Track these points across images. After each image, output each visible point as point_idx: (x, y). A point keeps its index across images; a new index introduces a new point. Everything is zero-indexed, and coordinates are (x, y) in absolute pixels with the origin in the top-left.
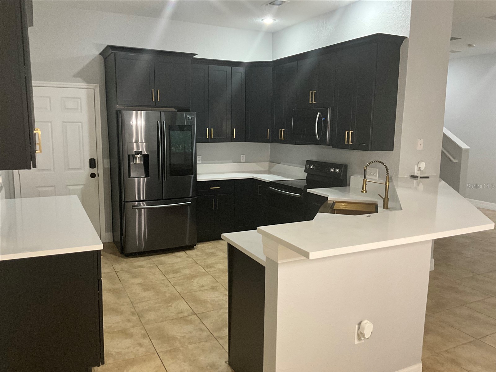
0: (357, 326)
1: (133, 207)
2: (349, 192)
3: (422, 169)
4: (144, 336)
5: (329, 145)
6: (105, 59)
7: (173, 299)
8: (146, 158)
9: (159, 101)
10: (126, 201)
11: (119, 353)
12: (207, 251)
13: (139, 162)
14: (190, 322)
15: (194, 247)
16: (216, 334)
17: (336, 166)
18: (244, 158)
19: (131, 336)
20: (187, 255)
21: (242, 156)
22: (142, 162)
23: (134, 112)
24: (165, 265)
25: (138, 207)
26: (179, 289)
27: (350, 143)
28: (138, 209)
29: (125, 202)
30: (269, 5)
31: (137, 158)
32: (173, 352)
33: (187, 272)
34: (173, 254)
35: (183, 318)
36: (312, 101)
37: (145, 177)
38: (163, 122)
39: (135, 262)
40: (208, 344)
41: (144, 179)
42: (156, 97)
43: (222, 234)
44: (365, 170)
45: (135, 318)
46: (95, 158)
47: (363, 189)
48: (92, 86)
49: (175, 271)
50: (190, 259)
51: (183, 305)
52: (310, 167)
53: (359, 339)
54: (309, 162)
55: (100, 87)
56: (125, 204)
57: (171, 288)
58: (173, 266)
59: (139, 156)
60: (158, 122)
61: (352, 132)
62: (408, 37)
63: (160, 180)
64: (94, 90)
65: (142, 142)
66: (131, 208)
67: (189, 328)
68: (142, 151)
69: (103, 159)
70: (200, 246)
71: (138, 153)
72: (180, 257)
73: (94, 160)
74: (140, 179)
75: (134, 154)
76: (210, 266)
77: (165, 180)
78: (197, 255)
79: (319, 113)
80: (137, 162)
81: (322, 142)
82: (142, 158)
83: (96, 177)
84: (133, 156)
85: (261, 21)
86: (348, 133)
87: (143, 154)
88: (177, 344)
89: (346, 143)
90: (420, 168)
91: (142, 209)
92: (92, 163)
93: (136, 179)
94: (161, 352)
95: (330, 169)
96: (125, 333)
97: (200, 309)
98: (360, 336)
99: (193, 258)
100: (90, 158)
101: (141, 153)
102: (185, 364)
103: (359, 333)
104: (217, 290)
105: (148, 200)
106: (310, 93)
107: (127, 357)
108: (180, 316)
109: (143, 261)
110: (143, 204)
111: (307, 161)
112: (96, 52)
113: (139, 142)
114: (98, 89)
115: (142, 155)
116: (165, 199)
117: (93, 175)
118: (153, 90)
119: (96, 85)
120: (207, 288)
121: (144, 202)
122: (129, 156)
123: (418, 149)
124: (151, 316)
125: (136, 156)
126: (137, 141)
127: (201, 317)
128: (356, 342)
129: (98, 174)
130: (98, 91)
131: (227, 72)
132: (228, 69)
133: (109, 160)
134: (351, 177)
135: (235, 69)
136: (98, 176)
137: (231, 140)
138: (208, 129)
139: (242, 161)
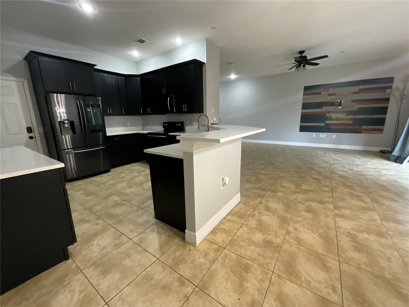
0: (222, 181)
2: (185, 133)
3: (215, 121)
4: (98, 219)
5: (175, 113)
6: (29, 63)
7: (108, 197)
8: (72, 123)
9: (75, 90)
10: (60, 149)
11: (83, 233)
12: (118, 171)
13: (67, 126)
14: (124, 205)
15: (110, 171)
16: (141, 207)
17: (179, 123)
19: (88, 221)
20: (107, 175)
21: (128, 123)
22: (70, 126)
23: (55, 94)
24: (95, 182)
25: (71, 152)
26: (109, 191)
27: (186, 110)
28: (71, 153)
30: (137, 42)
32: (120, 222)
33: (111, 182)
34: (99, 176)
35: (119, 204)
36: (164, 92)
38: (81, 102)
39: (75, 184)
40: (139, 213)
42: (73, 87)
43: (144, 150)
44: (198, 119)
45: (86, 211)
46: (31, 126)
47: (198, 128)
48: (22, 80)
49: (104, 183)
50: (110, 177)
51: (116, 198)
52: (165, 125)
53: (223, 186)
54: (164, 123)
56: (61, 151)
57: (104, 191)
58: (101, 181)
59: (66, 122)
60: (77, 102)
61: (186, 106)
62: (206, 63)
64: (23, 83)
67: (124, 208)
68: (68, 119)
69: (38, 126)
70: (113, 170)
71: (66, 120)
72: (103, 177)
73: (31, 128)
75: (63, 121)
76: (123, 177)
77: (87, 136)
78: (113, 174)
79: (169, 98)
80: (65, 125)
81: (172, 112)
82: (69, 123)
83: (33, 139)
84: (62, 122)
85: (131, 53)
86: (185, 106)
87: (69, 121)
88: (121, 217)
89: (184, 110)
90: (214, 120)
92: (29, 130)
94: (113, 224)
95: (176, 125)
96: (84, 221)
97: (127, 198)
98: (224, 184)
100: (27, 126)
102: (131, 225)
103: (223, 183)
104: (132, 187)
105: (74, 148)
106: (163, 89)
107: (90, 234)
108: (117, 203)
109: (80, 182)
112: (20, 57)
114: (26, 82)
116: (88, 146)
117: (31, 138)
118: (70, 83)
119: (24, 79)
120: (126, 187)
121: (71, 149)
122: (59, 122)
123: (212, 112)
124: (98, 207)
127: (129, 201)
128: (222, 188)
129: (35, 137)
130: (26, 83)
131: (115, 78)
132: (115, 77)
133: (42, 128)
134: (186, 127)
135: (119, 77)
136: (35, 138)
137: (122, 115)
138: (108, 108)
139: (128, 126)
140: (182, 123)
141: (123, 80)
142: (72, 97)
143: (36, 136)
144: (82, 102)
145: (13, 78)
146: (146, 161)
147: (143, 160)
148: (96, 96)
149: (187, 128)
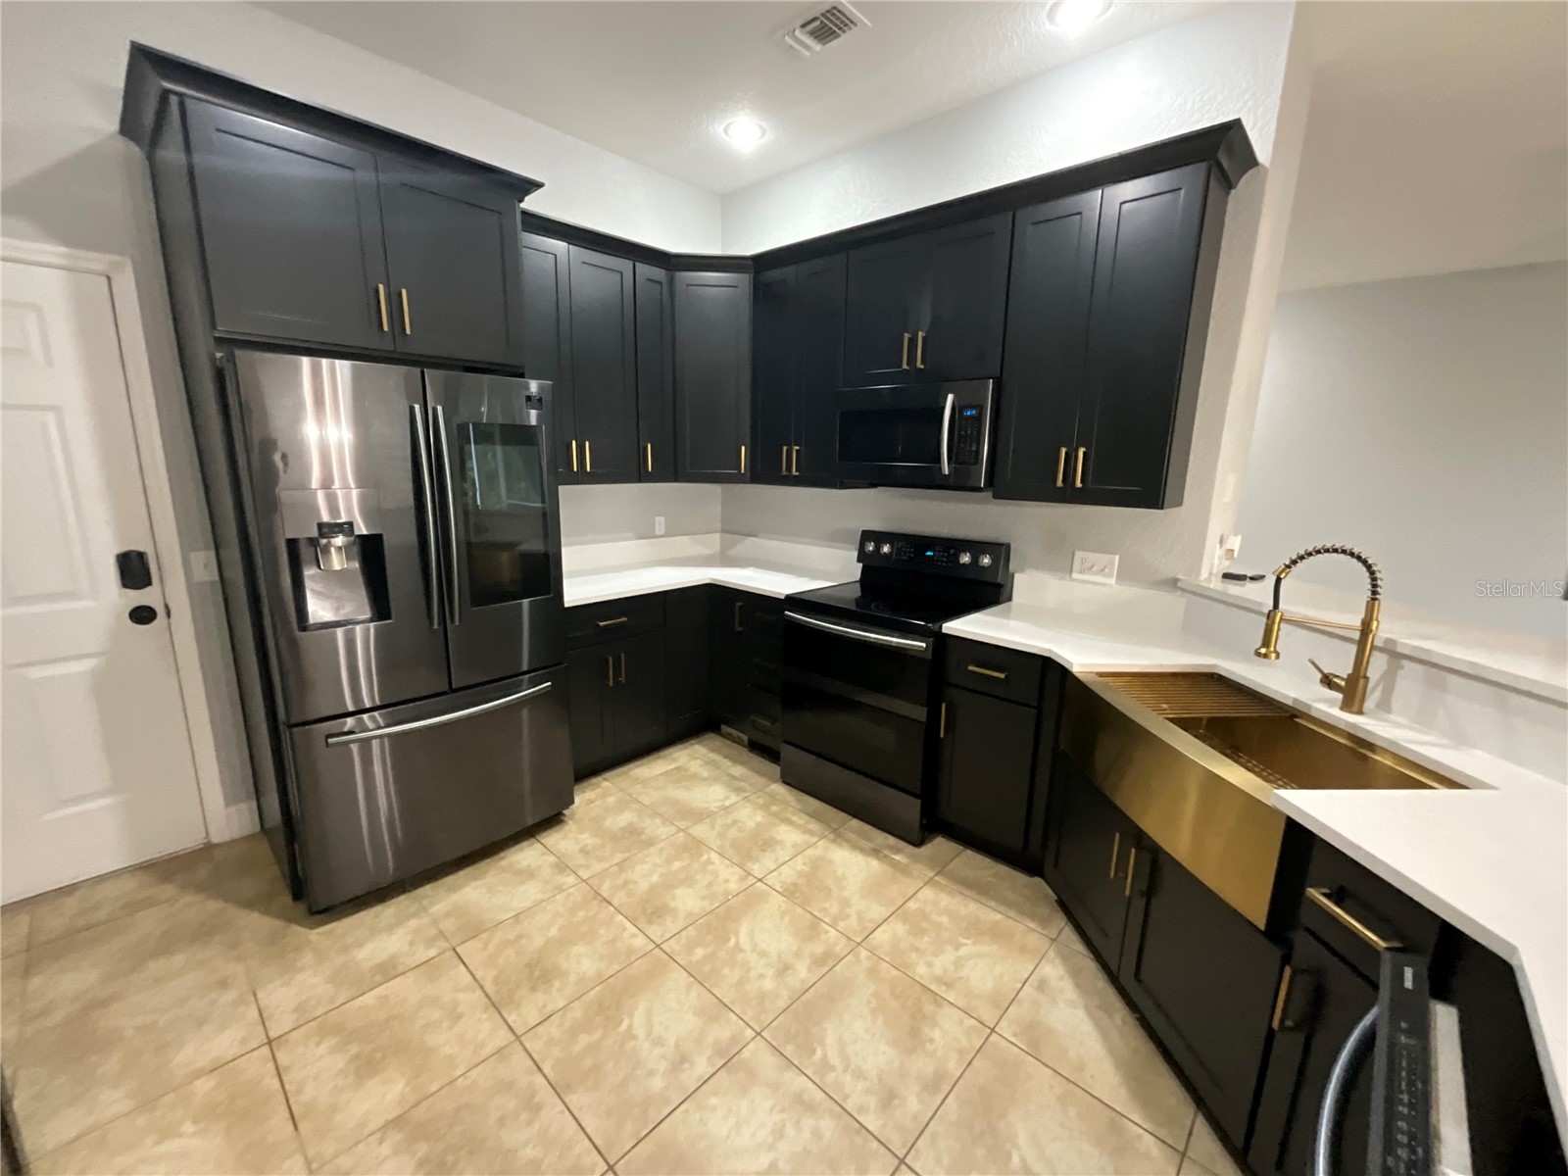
1: (330, 740)
5: (982, 489)
8: (370, 550)
9: (408, 332)
10: (293, 721)
13: (342, 564)
17: (977, 547)
18: (663, 523)
20: (552, 859)
21: (657, 519)
22: (357, 565)
23: (305, 362)
24: (485, 935)
29: (291, 726)
31: (333, 550)
33: (584, 962)
34: (503, 863)
36: (911, 362)
37: (372, 620)
38: (435, 410)
39: (360, 944)
41: (368, 629)
42: (396, 315)
46: (146, 548)
48: (97, 260)
49: (537, 973)
52: (878, 548)
54: (867, 536)
55: (135, 271)
58: (520, 937)
59: (339, 540)
60: (412, 409)
63: (436, 627)
64: (109, 278)
65: (346, 487)
66: (324, 742)
68: (351, 524)
69: (181, 550)
71: (336, 530)
73: (141, 556)
74: (353, 630)
75: (316, 535)
77: (453, 621)
78: (584, 851)
79: (953, 395)
80: (330, 563)
82: (355, 549)
83: (155, 623)
84: (313, 542)
87: (357, 533)
91: (374, 741)
92: (133, 569)
93: (340, 632)
95: (958, 557)
99: (581, 873)
100: (120, 550)
101: (347, 528)
106: (907, 339)
109: (391, 928)
110: (374, 719)
111: (864, 532)
113: (337, 485)
114: (130, 277)
115: (352, 538)
117: (142, 615)
118: (381, 287)
119: (117, 258)
121: (376, 714)
122: (292, 544)
125: (324, 541)
126: (327, 484)
129: (167, 607)
130: (126, 284)
131: (622, 273)
132: (624, 265)
133: (212, 553)
134: (1017, 577)
135: (645, 270)
136: (168, 614)
137: (641, 476)
138: (574, 443)
139: (658, 533)
140: (1000, 551)
141: (660, 283)
142: (394, 374)
143: (170, 605)
144: (440, 408)
145: (52, 251)
146: (745, 738)
147: (725, 728)
148: (522, 376)
149: (1024, 583)
